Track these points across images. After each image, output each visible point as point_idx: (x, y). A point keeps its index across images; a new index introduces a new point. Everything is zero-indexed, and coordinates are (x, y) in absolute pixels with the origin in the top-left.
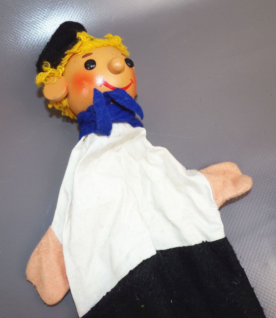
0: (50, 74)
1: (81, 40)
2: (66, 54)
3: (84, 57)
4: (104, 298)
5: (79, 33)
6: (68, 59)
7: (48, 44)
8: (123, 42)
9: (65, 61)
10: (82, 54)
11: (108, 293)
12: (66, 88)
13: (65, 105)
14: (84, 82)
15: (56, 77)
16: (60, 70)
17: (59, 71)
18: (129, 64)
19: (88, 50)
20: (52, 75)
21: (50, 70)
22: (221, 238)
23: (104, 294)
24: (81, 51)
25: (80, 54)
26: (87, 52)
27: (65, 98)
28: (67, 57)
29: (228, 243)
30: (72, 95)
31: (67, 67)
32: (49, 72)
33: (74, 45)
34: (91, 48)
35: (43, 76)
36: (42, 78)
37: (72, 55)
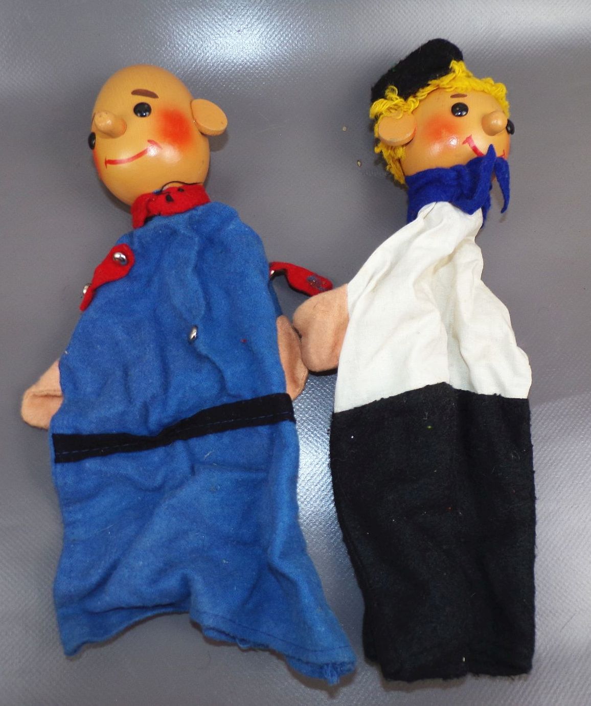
0: (395, 105)
1: (454, 72)
2: (428, 85)
3: (453, 96)
4: (375, 402)
5: (455, 62)
6: (428, 92)
7: (401, 62)
8: (509, 96)
9: (423, 93)
10: (451, 92)
11: (382, 399)
12: (412, 133)
13: (400, 156)
14: (444, 131)
15: (402, 111)
16: (413, 105)
17: (410, 105)
18: (509, 129)
19: (462, 90)
20: (397, 108)
21: (397, 99)
22: (521, 398)
23: (378, 398)
24: (451, 88)
25: (447, 90)
26: (459, 91)
27: (403, 146)
28: (428, 89)
29: (528, 406)
30: (416, 143)
31: (422, 103)
32: (396, 102)
33: (442, 76)
34: (467, 89)
35: (385, 104)
36: (383, 106)
37: (435, 88)
